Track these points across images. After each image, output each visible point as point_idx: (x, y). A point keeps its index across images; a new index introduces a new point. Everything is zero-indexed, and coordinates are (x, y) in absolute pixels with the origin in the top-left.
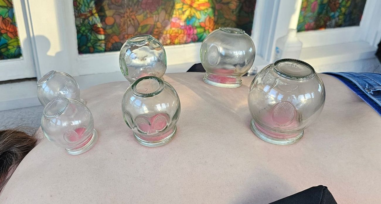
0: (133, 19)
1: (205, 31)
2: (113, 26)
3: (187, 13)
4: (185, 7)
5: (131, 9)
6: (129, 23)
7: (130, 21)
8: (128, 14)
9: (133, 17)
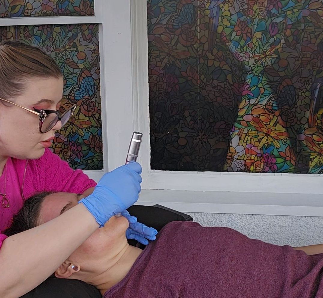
0: (205, 142)
1: (285, 161)
2: (185, 146)
3: (264, 141)
4: (261, 135)
5: (203, 133)
6: (201, 145)
7: (202, 143)
8: (200, 137)
9: (205, 140)
